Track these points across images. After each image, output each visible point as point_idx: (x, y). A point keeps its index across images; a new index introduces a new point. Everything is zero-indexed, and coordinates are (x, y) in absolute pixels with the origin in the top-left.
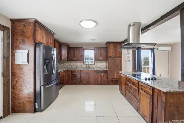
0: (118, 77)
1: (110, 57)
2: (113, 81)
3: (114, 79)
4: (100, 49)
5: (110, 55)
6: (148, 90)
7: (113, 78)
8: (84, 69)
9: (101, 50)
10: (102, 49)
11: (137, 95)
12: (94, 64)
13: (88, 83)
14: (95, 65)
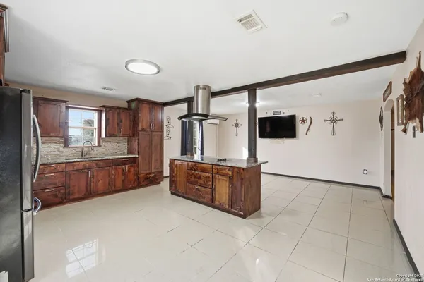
0: (158, 168)
1: (143, 130)
2: (147, 178)
3: (150, 173)
4: (118, 110)
5: (142, 126)
6: (226, 171)
7: (148, 172)
8: (76, 160)
9: (119, 114)
10: (122, 111)
11: (210, 183)
12: (99, 145)
13: (89, 194)
14: (101, 149)
